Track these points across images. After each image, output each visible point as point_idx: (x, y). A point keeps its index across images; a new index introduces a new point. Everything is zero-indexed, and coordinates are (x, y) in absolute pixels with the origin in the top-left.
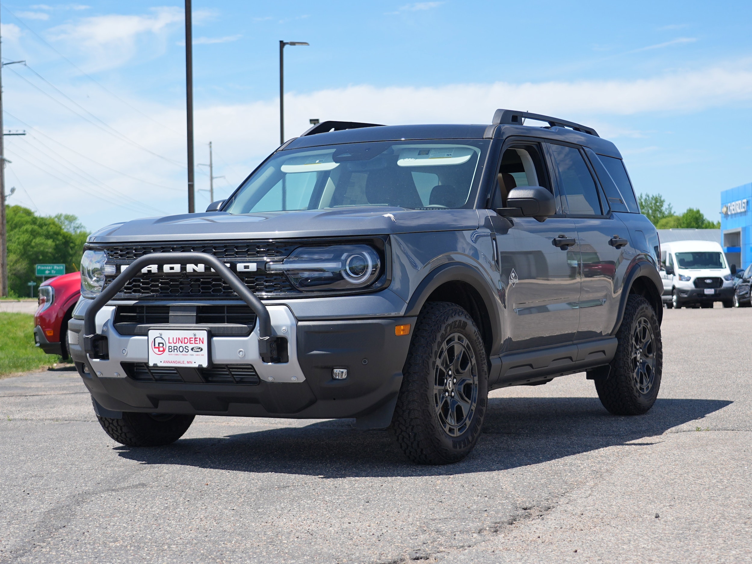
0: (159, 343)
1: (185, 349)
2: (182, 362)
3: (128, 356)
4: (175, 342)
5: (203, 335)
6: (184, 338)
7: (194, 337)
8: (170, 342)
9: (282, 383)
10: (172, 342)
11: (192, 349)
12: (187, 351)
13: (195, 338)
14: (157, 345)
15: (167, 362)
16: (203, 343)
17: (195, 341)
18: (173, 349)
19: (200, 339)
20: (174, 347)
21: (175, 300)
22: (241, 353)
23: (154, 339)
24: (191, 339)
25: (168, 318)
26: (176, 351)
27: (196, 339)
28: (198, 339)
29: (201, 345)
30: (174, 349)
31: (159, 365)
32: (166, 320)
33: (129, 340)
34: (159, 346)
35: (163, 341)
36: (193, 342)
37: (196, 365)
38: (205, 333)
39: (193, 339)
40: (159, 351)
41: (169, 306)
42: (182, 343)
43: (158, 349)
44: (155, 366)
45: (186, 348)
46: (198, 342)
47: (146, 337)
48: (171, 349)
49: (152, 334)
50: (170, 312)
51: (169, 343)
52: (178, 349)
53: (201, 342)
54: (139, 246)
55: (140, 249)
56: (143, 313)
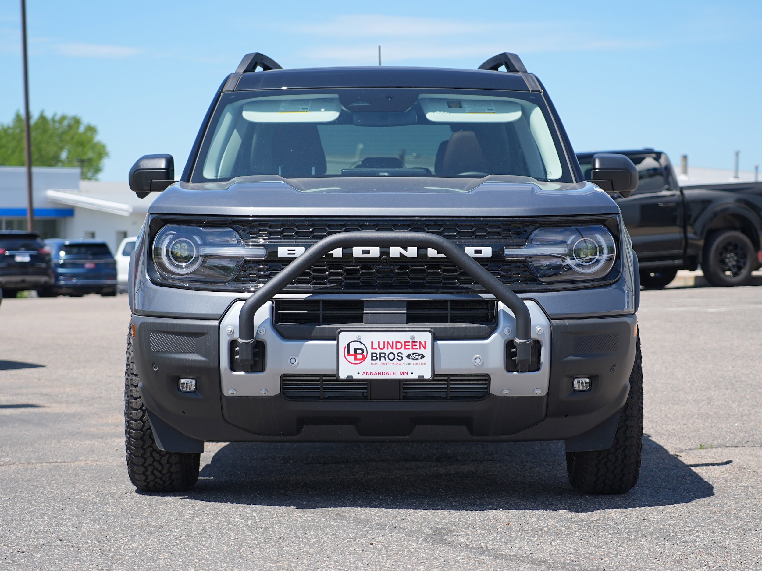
0: (356, 350)
1: (396, 357)
2: (392, 373)
3: (299, 367)
4: (382, 347)
5: (427, 337)
6: (396, 342)
7: (411, 341)
8: (374, 347)
9: (517, 397)
10: (377, 347)
11: (408, 356)
12: (400, 358)
13: (413, 342)
14: (352, 352)
15: (368, 373)
16: (425, 348)
17: (413, 345)
18: (378, 356)
19: (420, 343)
20: (380, 353)
21: (373, 293)
22: (478, 360)
23: (349, 344)
24: (407, 344)
25: (362, 317)
26: (383, 359)
27: (414, 344)
28: (418, 344)
29: (422, 351)
30: (380, 357)
31: (356, 377)
32: (359, 319)
33: (302, 345)
34: (356, 352)
35: (362, 347)
36: (410, 347)
37: (415, 377)
38: (429, 335)
39: (410, 344)
40: (356, 359)
41: (364, 301)
42: (392, 348)
43: (353, 357)
44: (350, 379)
45: (400, 354)
46: (418, 347)
47: (335, 342)
48: (374, 357)
49: (345, 338)
50: (365, 309)
51: (372, 348)
52: (386, 357)
53: (421, 347)
54: (306, 221)
55: (307, 225)
56: (319, 310)
